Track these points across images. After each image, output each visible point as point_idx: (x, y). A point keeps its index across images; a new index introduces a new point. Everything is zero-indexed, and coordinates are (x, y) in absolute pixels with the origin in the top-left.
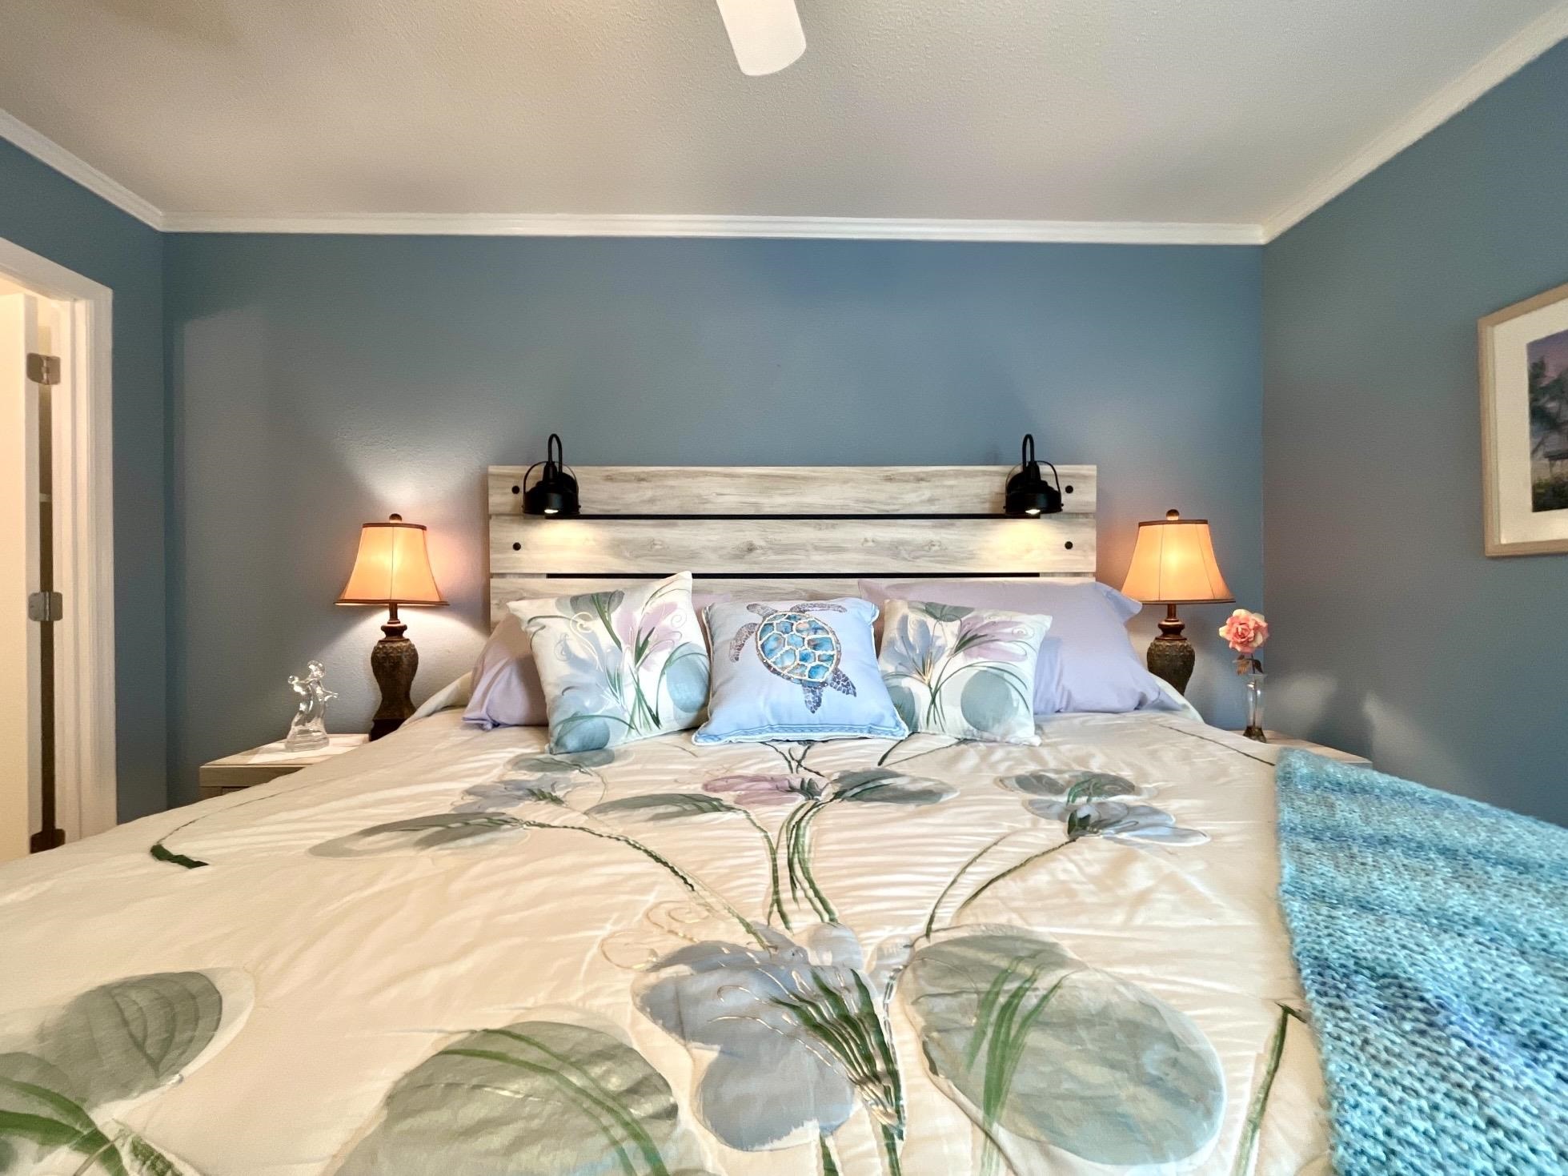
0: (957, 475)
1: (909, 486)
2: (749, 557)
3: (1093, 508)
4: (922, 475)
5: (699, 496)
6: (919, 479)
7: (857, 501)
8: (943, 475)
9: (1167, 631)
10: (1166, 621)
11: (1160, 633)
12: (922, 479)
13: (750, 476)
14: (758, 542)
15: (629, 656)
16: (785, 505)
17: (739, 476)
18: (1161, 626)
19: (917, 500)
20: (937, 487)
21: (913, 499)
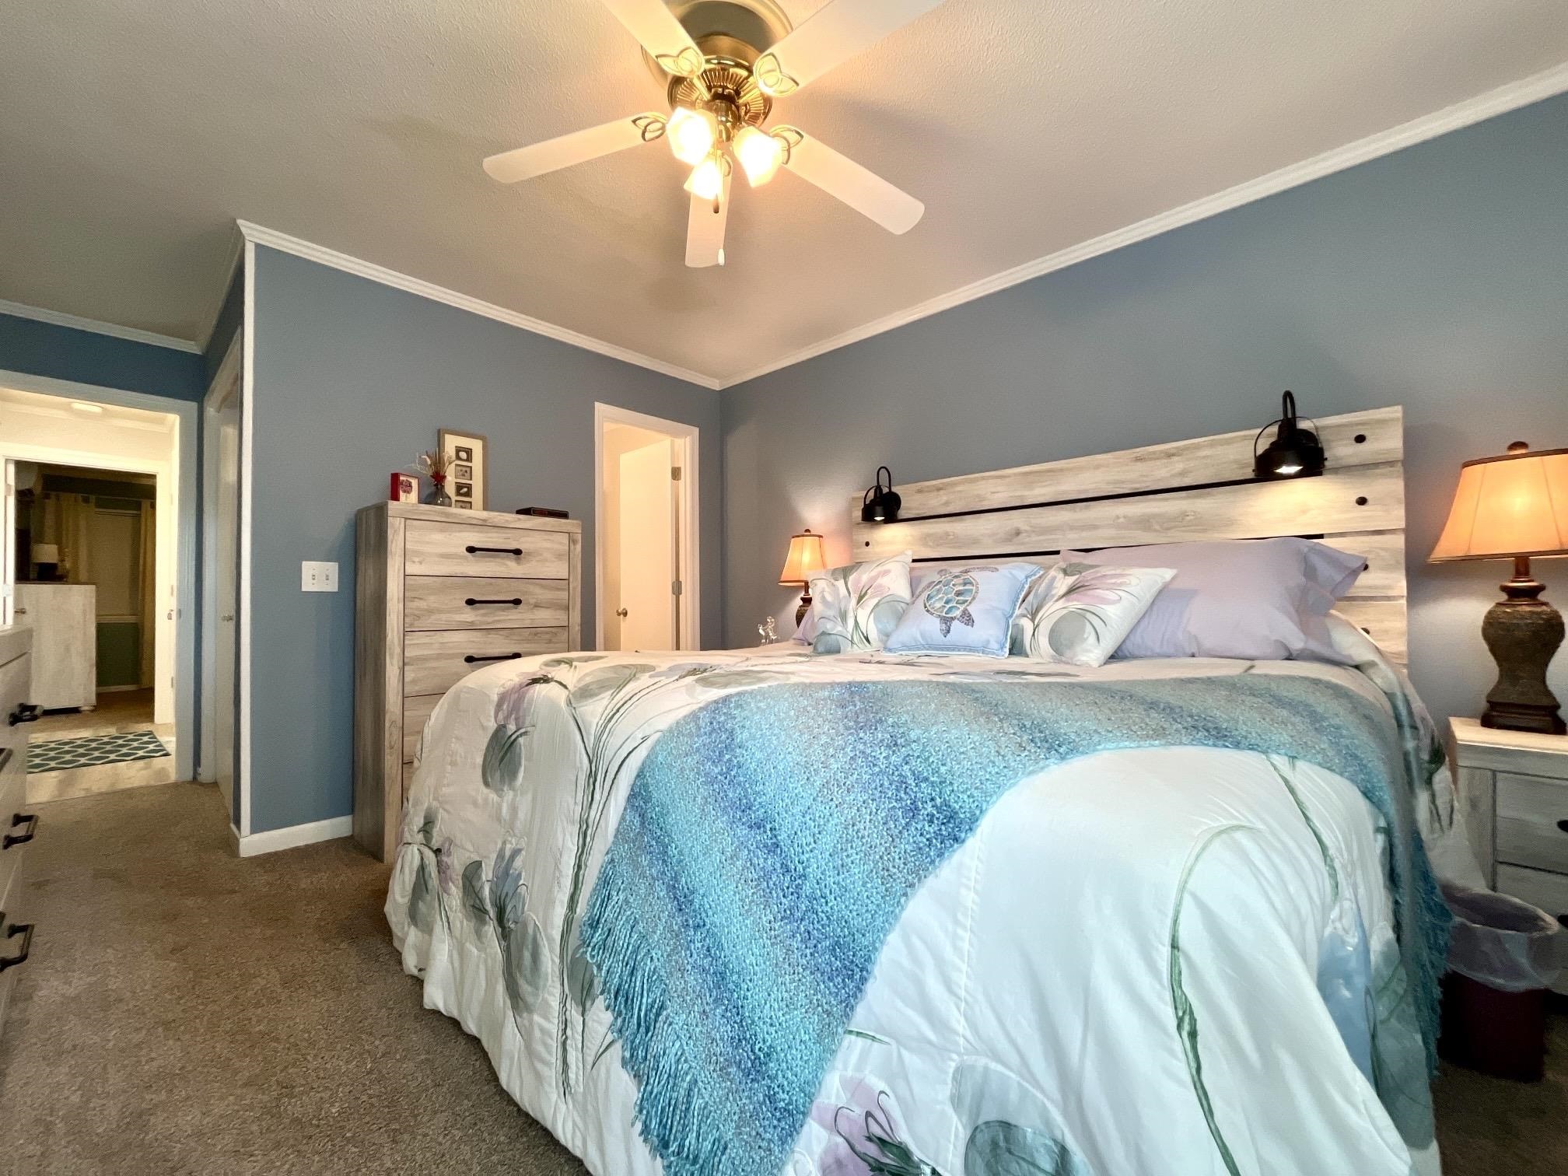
0: (1212, 445)
1: (1158, 463)
2: (1016, 540)
3: (1400, 455)
4: (1174, 451)
5: (978, 496)
6: (1169, 455)
7: (1108, 483)
8: (1198, 447)
9: (1513, 593)
10: (1513, 582)
11: (1503, 597)
12: (1173, 455)
13: (1015, 474)
14: (1023, 527)
15: (854, 601)
16: (1044, 495)
17: (1009, 476)
18: (1504, 589)
19: (1168, 475)
20: (1188, 460)
21: (1162, 473)
